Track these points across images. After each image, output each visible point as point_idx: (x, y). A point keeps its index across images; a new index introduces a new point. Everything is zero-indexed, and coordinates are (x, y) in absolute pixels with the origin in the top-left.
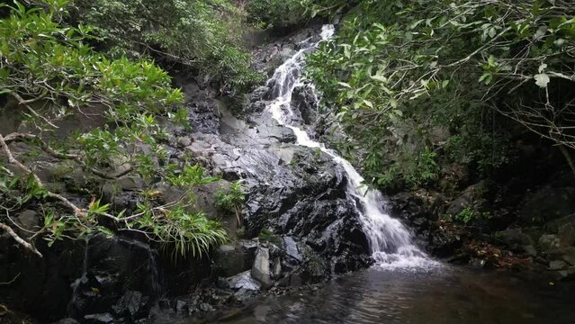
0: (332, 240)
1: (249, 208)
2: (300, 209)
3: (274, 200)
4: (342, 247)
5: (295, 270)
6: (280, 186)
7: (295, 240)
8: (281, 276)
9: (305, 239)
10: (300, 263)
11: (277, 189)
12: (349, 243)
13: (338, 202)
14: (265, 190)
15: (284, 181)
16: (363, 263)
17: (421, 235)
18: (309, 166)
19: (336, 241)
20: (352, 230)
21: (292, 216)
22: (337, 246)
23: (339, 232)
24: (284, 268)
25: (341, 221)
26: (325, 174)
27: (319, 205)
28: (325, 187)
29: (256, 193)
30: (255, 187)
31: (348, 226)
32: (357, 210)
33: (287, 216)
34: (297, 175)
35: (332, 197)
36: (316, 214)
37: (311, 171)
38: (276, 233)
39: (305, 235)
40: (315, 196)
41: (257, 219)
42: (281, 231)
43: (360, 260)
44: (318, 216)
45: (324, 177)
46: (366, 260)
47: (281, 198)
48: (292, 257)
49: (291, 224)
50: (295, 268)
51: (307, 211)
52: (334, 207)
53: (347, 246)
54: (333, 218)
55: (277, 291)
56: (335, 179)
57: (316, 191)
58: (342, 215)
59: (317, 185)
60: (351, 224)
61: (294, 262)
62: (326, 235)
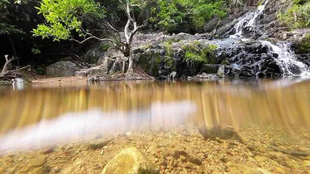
0: (257, 66)
1: (217, 55)
3: (230, 52)
4: (263, 69)
6: (232, 47)
7: (238, 65)
10: (239, 71)
11: (230, 49)
13: (262, 54)
14: (225, 49)
15: (235, 47)
16: (276, 75)
19: (260, 67)
20: (269, 63)
21: (237, 57)
23: (262, 64)
26: (257, 45)
27: (250, 55)
28: (255, 49)
30: (220, 49)
31: (267, 62)
32: (273, 57)
33: (233, 58)
35: (260, 52)
37: (248, 44)
38: (229, 62)
39: (243, 64)
40: (249, 52)
41: (220, 58)
42: (232, 62)
43: (274, 74)
44: (250, 58)
45: (255, 46)
48: (236, 69)
49: (236, 60)
51: (242, 56)
52: (260, 56)
53: (266, 69)
54: (258, 59)
56: (261, 46)
57: (250, 50)
58: (264, 58)
59: (251, 48)
60: (270, 61)
61: (236, 71)
62: (254, 65)
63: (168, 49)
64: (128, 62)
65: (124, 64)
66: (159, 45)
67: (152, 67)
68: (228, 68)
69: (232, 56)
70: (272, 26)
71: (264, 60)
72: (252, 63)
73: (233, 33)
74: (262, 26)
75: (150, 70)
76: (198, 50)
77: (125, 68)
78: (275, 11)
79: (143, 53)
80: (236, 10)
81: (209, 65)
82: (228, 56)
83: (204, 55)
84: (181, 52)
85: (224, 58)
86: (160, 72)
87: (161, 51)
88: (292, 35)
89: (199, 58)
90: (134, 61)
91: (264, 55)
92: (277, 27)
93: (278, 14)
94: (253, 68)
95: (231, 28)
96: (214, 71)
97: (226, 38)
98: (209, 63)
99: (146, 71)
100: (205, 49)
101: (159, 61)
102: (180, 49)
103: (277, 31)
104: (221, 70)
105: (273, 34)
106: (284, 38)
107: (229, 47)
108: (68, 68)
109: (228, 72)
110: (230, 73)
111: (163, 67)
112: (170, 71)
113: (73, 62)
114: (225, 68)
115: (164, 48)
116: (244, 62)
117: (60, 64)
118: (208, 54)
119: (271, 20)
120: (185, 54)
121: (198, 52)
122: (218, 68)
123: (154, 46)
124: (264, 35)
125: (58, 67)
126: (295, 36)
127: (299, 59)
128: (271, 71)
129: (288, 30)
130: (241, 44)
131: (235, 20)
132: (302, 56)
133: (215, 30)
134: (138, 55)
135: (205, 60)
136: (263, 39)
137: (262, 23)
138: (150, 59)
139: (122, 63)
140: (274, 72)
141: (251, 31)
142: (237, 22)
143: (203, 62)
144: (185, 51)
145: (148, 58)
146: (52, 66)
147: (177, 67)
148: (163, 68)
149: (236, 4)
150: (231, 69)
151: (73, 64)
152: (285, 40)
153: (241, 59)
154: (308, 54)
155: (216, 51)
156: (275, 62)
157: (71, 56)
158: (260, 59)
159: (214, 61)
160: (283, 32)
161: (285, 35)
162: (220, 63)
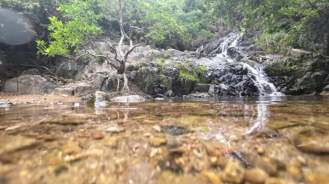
0: (240, 87)
1: (208, 75)
3: (217, 73)
4: (244, 89)
7: (225, 85)
9: (229, 85)
10: (226, 90)
11: (218, 70)
14: (213, 70)
15: (222, 68)
16: (254, 94)
17: (283, 88)
19: (242, 87)
21: (224, 78)
23: (244, 84)
26: (239, 67)
27: (235, 76)
28: (238, 71)
29: (210, 71)
30: (209, 69)
32: (252, 79)
33: (221, 79)
35: (242, 74)
37: (232, 66)
38: (218, 82)
41: (210, 78)
42: (220, 82)
44: (234, 79)
47: (220, 72)
49: (223, 80)
51: (228, 77)
52: (242, 77)
53: (247, 89)
54: (241, 80)
56: (242, 68)
57: (234, 72)
58: (245, 79)
59: (235, 70)
60: (249, 83)
61: (224, 90)
62: (238, 85)
63: (163, 67)
64: (122, 79)
65: (119, 82)
66: (152, 62)
67: (147, 85)
68: (217, 88)
69: (220, 77)
70: (252, 49)
71: (245, 81)
72: (236, 83)
73: (219, 52)
74: (243, 48)
75: (146, 89)
76: (190, 70)
77: (120, 86)
78: (253, 35)
79: (138, 71)
80: (221, 28)
81: (201, 84)
82: (216, 76)
83: (196, 74)
84: (176, 71)
85: (214, 78)
86: (156, 91)
87: (156, 69)
88: (266, 59)
89: (192, 78)
90: (129, 79)
91: (245, 77)
93: (255, 38)
94: (237, 88)
95: (217, 47)
96: (206, 90)
97: (214, 57)
98: (200, 83)
99: (141, 89)
100: (196, 69)
101: (155, 79)
102: (174, 69)
103: (255, 54)
104: (212, 89)
105: (252, 57)
106: (261, 61)
107: (217, 68)
108: (37, 83)
109: (217, 92)
110: (219, 92)
111: (159, 85)
112: (166, 89)
113: (43, 76)
114: (215, 88)
115: (158, 66)
116: (230, 82)
117: (26, 78)
118: (199, 75)
119: (251, 44)
120: (179, 73)
121: (190, 72)
122: (208, 87)
123: (148, 64)
124: (246, 58)
125: (23, 81)
126: (268, 60)
127: (270, 81)
128: (251, 90)
129: (263, 54)
130: (227, 66)
131: (221, 39)
132: (273, 79)
133: (202, 46)
134: (133, 73)
135: (198, 80)
136: (244, 62)
137: (243, 45)
138: (145, 77)
139: (116, 80)
140: (253, 91)
141: (235, 52)
142: (223, 41)
143: (195, 81)
144: (179, 70)
145: (143, 76)
146: (13, 81)
147: (173, 85)
148: (159, 87)
149: (220, 23)
150: (220, 89)
151: (43, 78)
152: (261, 63)
153: (228, 80)
154: (277, 77)
155: (206, 71)
156: (254, 84)
157: (36, 68)
158: (242, 80)
159: (205, 80)
160: (259, 56)
161: (261, 59)
162: (210, 82)
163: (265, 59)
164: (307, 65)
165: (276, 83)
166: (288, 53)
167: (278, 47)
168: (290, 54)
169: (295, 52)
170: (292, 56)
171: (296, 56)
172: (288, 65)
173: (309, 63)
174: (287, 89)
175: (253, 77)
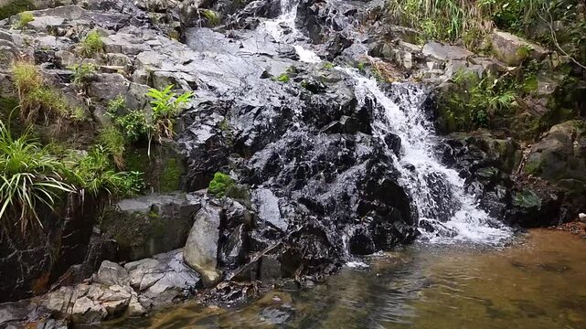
0: (346, 198)
1: (194, 137)
2: (291, 144)
4: (363, 211)
5: (270, 248)
6: (257, 104)
7: (277, 195)
8: (241, 260)
9: (297, 194)
10: (283, 234)
11: (250, 108)
12: (375, 203)
13: (358, 139)
14: (227, 109)
16: (401, 237)
17: (493, 194)
18: (311, 81)
19: (354, 198)
20: (381, 182)
21: (275, 156)
22: (355, 207)
23: (358, 184)
24: (249, 245)
25: (362, 167)
26: (339, 94)
27: (323, 142)
28: (338, 114)
29: (210, 113)
30: (208, 103)
31: (373, 174)
32: (388, 152)
34: (288, 91)
35: (351, 129)
36: (318, 152)
37: (314, 88)
38: (242, 183)
39: (299, 186)
40: (319, 127)
41: (206, 156)
42: (253, 179)
43: (395, 231)
44: (321, 157)
45: (335, 99)
46: (406, 231)
47: (256, 123)
48: (268, 224)
49: (272, 167)
50: (272, 245)
51: (296, 150)
52: (351, 144)
53: (374, 208)
54: (348, 162)
55: (227, 290)
56: (354, 101)
57: (319, 117)
58: (364, 158)
59: (324, 109)
61: (272, 233)
62: (336, 189)
68: (236, 223)
69: (258, 146)
72: (330, 180)
82: (239, 146)
85: (222, 157)
88: (424, 61)
92: (388, 22)
94: (332, 205)
97: (248, 27)
103: (389, 36)
104: (202, 239)
105: (381, 46)
106: (408, 66)
114: (225, 225)
116: (301, 177)
124: (359, 50)
126: (430, 65)
128: (386, 215)
129: (412, 39)
130: (292, 85)
136: (358, 68)
140: (395, 219)
141: (324, 19)
150: (251, 225)
152: (408, 74)
153: (292, 164)
155: (188, 117)
156: (397, 175)
158: (353, 162)
159: (173, 172)
160: (401, 43)
161: (409, 56)
162: (201, 181)
163: (419, 60)
164: (541, 91)
165: (466, 166)
166: (484, 44)
167: (455, 20)
168: (489, 50)
169: (503, 43)
170: (496, 56)
171: (509, 59)
172: (490, 88)
173: (545, 87)
174: (507, 199)
175: (394, 142)
